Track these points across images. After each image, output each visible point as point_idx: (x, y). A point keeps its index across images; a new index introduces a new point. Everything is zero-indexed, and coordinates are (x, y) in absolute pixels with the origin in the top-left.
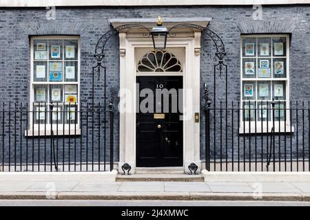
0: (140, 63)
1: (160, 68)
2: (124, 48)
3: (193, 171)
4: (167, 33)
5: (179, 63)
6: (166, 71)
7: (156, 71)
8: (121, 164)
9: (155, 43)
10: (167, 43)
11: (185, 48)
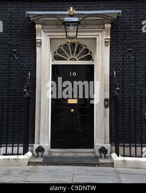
0: (55, 53)
1: (74, 57)
2: (40, 38)
3: (103, 155)
4: (78, 23)
5: (91, 53)
6: (79, 60)
7: (70, 60)
8: (36, 146)
9: (68, 34)
10: (78, 34)
11: (96, 38)
